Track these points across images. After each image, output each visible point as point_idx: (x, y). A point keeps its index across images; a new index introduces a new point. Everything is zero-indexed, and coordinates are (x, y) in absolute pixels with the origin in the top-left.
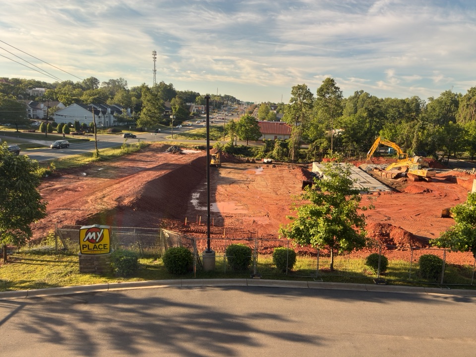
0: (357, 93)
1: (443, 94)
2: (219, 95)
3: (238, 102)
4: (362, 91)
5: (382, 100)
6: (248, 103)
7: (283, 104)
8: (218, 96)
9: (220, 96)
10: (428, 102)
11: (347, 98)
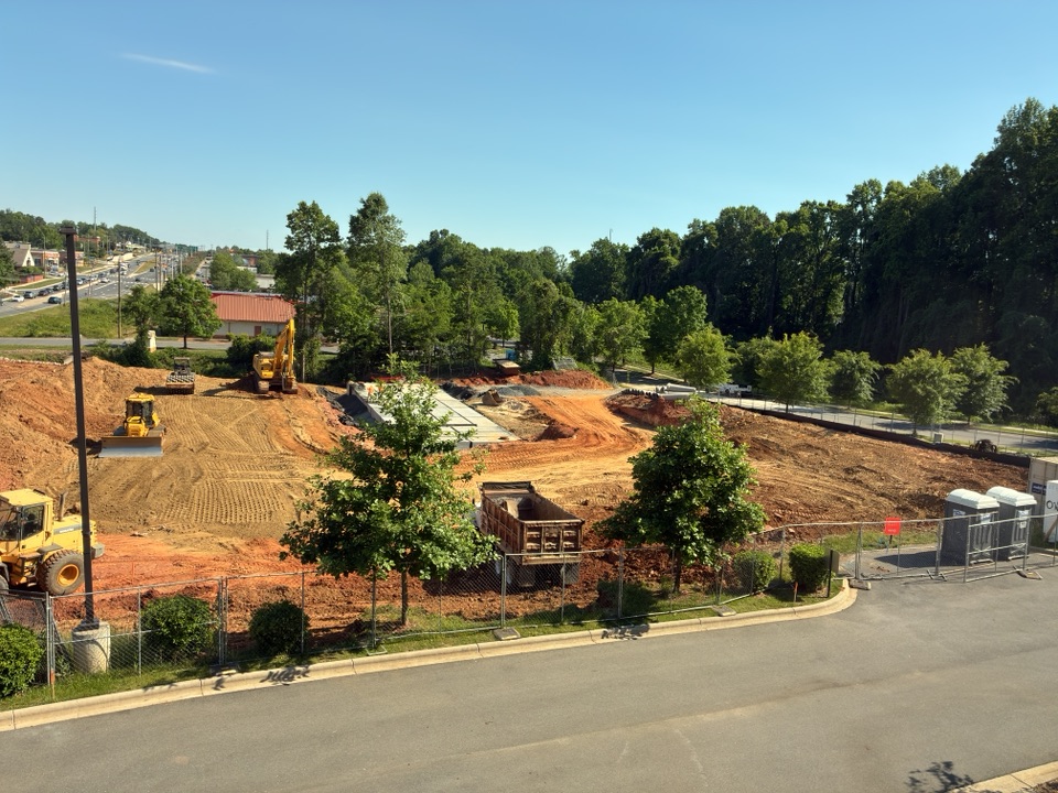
0: (434, 235)
1: (596, 245)
2: (99, 224)
3: (155, 245)
4: (444, 232)
5: (485, 251)
6: (181, 248)
7: (269, 253)
8: (98, 228)
9: (103, 227)
10: (571, 260)
11: (416, 246)
